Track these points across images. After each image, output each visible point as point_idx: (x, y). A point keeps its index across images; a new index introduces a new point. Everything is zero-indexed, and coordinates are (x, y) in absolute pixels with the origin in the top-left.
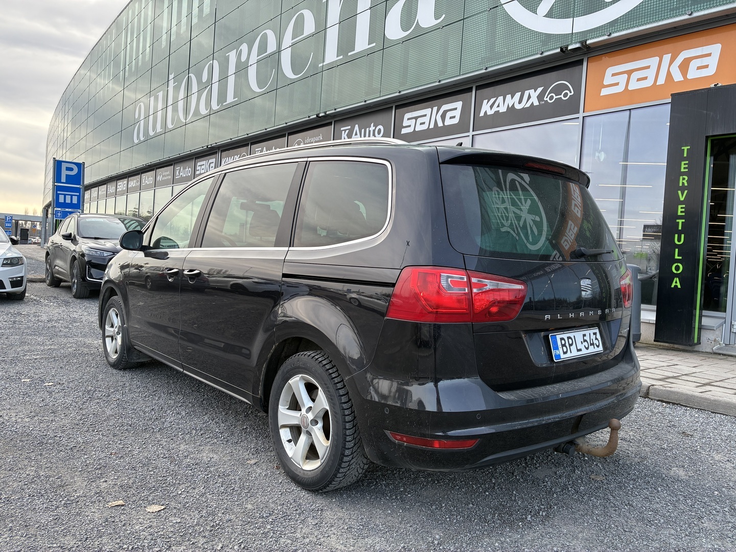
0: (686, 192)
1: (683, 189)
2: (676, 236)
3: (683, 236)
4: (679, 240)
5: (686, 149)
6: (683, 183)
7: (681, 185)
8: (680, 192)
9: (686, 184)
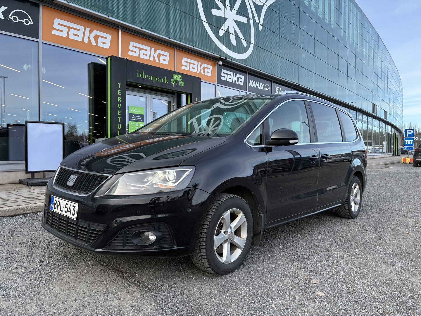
0: (121, 104)
1: (119, 103)
2: (118, 125)
3: (121, 125)
4: (119, 127)
5: (120, 84)
6: (119, 100)
7: (118, 101)
8: (118, 104)
9: (120, 101)
